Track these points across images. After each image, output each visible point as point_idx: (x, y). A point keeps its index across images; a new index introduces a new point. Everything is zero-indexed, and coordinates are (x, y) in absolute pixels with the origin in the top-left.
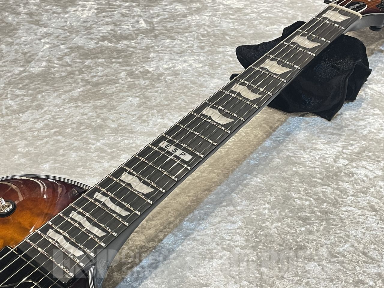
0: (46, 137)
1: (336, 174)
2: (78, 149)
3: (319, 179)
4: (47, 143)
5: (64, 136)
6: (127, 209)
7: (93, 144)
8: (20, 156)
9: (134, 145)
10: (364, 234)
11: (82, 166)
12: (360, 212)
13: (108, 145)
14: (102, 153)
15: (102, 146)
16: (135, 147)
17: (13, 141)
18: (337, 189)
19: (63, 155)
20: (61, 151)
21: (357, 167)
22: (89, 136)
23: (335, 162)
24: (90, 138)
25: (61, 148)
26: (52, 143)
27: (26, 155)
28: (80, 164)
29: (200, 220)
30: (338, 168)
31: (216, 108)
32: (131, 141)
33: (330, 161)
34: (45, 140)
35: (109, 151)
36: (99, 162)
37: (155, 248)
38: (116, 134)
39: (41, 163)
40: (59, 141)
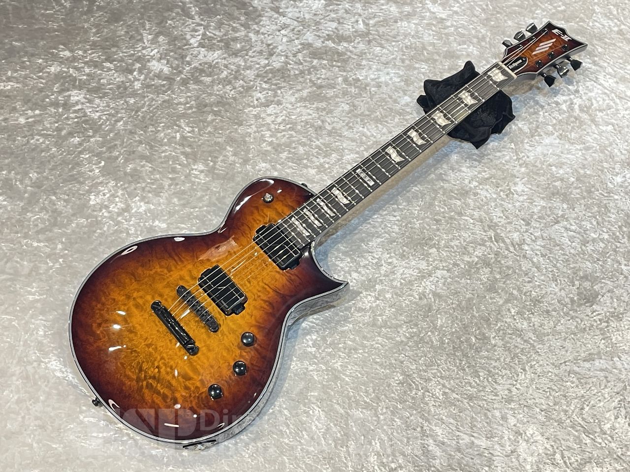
0: (283, 131)
1: (467, 192)
2: (304, 145)
3: (455, 194)
4: (284, 136)
5: (295, 132)
6: (334, 213)
7: (315, 142)
8: (267, 144)
9: (341, 147)
10: (469, 236)
11: (306, 159)
12: (472, 221)
13: (324, 144)
14: (319, 150)
15: (320, 144)
16: (342, 149)
17: (262, 131)
18: (464, 203)
19: (295, 148)
20: (294, 145)
21: (482, 190)
22: (312, 135)
23: (470, 183)
24: (312, 137)
25: (294, 142)
26: (287, 136)
27: (271, 144)
28: (305, 157)
29: (375, 211)
30: (470, 188)
31: (395, 149)
32: (340, 144)
33: (467, 181)
34: (283, 134)
35: (325, 149)
36: (318, 158)
37: (346, 225)
38: (330, 136)
39: (281, 153)
40: (292, 136)
